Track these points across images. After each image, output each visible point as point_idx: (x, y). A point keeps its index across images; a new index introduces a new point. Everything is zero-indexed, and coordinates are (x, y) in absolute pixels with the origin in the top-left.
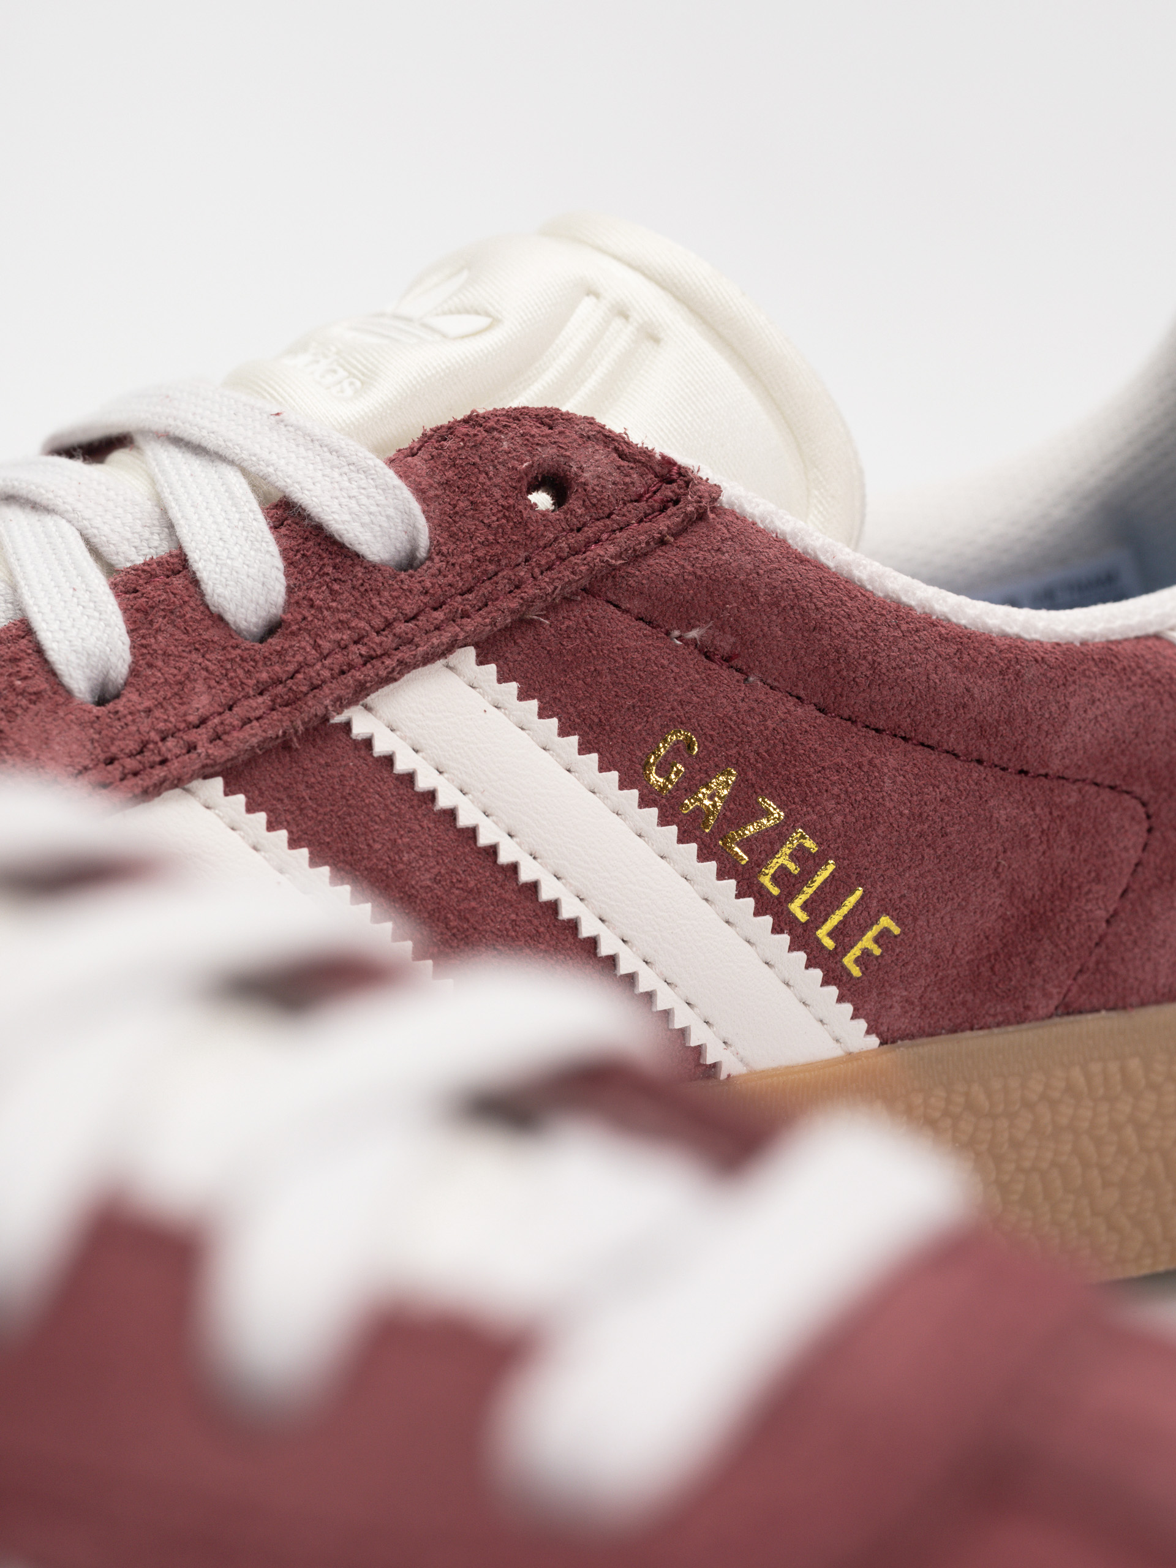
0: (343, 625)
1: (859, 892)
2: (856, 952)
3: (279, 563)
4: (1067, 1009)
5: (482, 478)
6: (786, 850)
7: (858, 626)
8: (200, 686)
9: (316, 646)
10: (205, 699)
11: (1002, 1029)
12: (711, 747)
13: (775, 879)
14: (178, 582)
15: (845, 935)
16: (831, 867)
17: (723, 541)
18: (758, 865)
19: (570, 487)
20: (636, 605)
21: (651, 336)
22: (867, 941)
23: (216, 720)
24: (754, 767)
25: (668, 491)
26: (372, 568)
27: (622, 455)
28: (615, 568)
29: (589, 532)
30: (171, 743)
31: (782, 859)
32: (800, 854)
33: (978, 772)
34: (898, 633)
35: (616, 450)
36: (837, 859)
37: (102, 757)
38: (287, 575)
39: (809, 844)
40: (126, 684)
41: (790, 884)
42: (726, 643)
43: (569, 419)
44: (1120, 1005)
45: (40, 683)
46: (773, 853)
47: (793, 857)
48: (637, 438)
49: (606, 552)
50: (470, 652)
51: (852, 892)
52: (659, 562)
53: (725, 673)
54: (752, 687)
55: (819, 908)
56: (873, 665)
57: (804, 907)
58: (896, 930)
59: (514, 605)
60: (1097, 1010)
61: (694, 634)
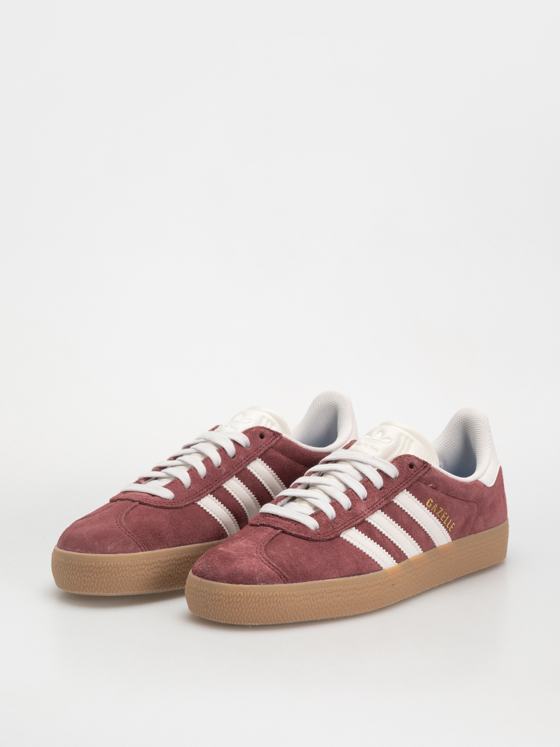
0: (391, 487)
1: (451, 520)
2: (450, 528)
3: (382, 479)
4: (470, 534)
5: (404, 465)
6: (444, 515)
7: (450, 482)
8: (376, 497)
9: (388, 491)
10: (377, 499)
11: (464, 537)
12: (435, 501)
13: (442, 519)
14: (369, 482)
15: (449, 526)
16: (448, 516)
17: (434, 472)
18: (440, 517)
19: (413, 465)
20: (424, 482)
21: (412, 441)
22: (452, 527)
23: (379, 502)
24: (439, 503)
25: (425, 465)
26: (393, 479)
27: (419, 460)
28: (421, 477)
29: (417, 472)
30: (375, 505)
31: (443, 516)
32: (445, 515)
33: (463, 502)
34: (455, 483)
35: (418, 460)
36: (449, 515)
37: (368, 508)
38: (383, 481)
39: (446, 513)
40: (367, 497)
41: (444, 519)
42: (435, 486)
43: (411, 456)
44: (475, 533)
45: (357, 498)
46: (442, 515)
47: (445, 516)
48: (420, 458)
49: (420, 475)
50: (405, 490)
51: (450, 520)
52: (426, 475)
53: (435, 490)
54: (438, 492)
55: (447, 522)
56: (452, 488)
57: (446, 522)
58: (455, 525)
59: (411, 483)
60: (472, 534)
61: (430, 485)
